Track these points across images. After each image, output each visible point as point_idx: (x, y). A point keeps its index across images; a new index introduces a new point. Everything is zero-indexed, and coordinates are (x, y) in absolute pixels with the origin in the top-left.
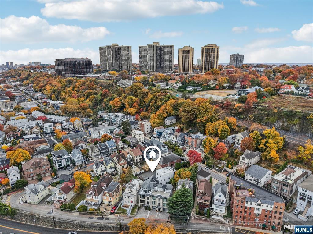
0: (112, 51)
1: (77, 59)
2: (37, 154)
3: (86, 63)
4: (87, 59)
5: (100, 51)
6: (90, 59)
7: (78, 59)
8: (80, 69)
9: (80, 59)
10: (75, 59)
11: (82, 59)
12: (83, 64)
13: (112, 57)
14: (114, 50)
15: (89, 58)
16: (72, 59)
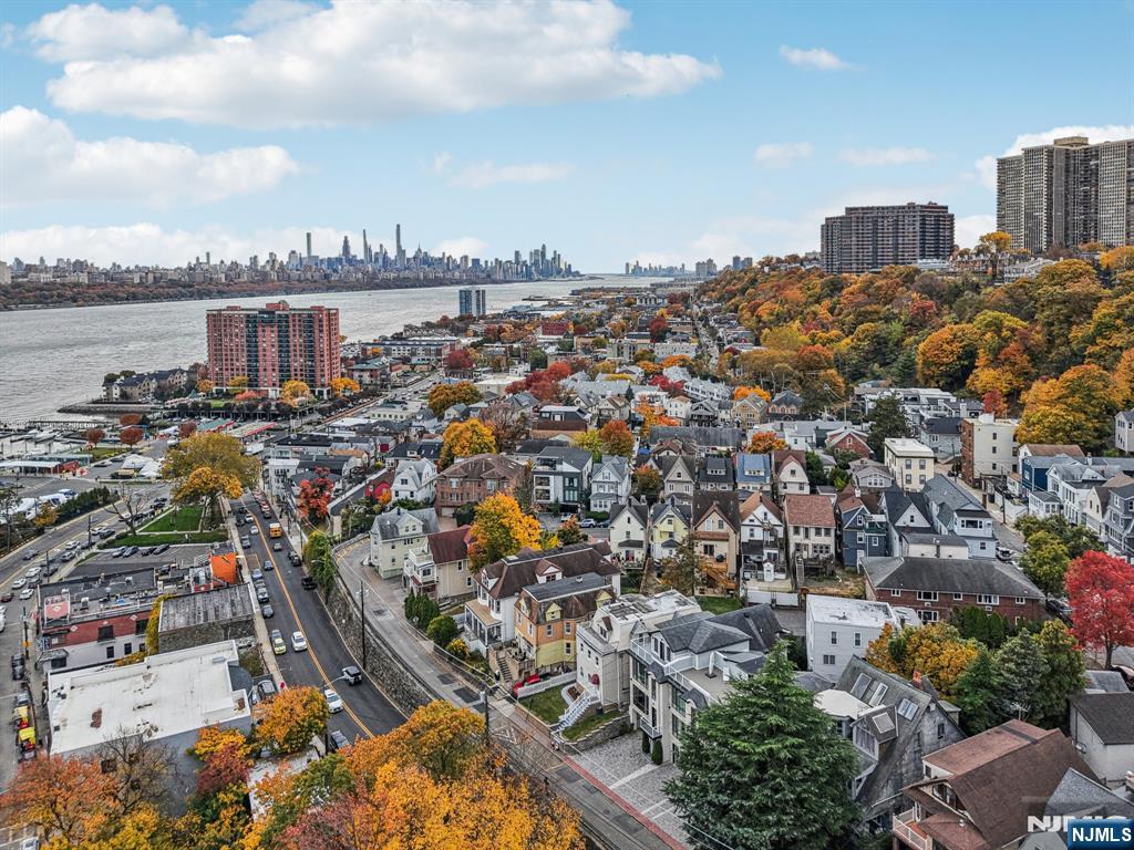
0: (1050, 167)
1: (888, 208)
2: (520, 451)
3: (923, 224)
4: (932, 207)
5: (999, 177)
6: (946, 208)
7: (893, 208)
8: (896, 246)
9: (904, 208)
10: (883, 208)
11: (912, 206)
12: (912, 229)
13: (1050, 196)
14: (1063, 164)
15: (940, 204)
16: (872, 208)
